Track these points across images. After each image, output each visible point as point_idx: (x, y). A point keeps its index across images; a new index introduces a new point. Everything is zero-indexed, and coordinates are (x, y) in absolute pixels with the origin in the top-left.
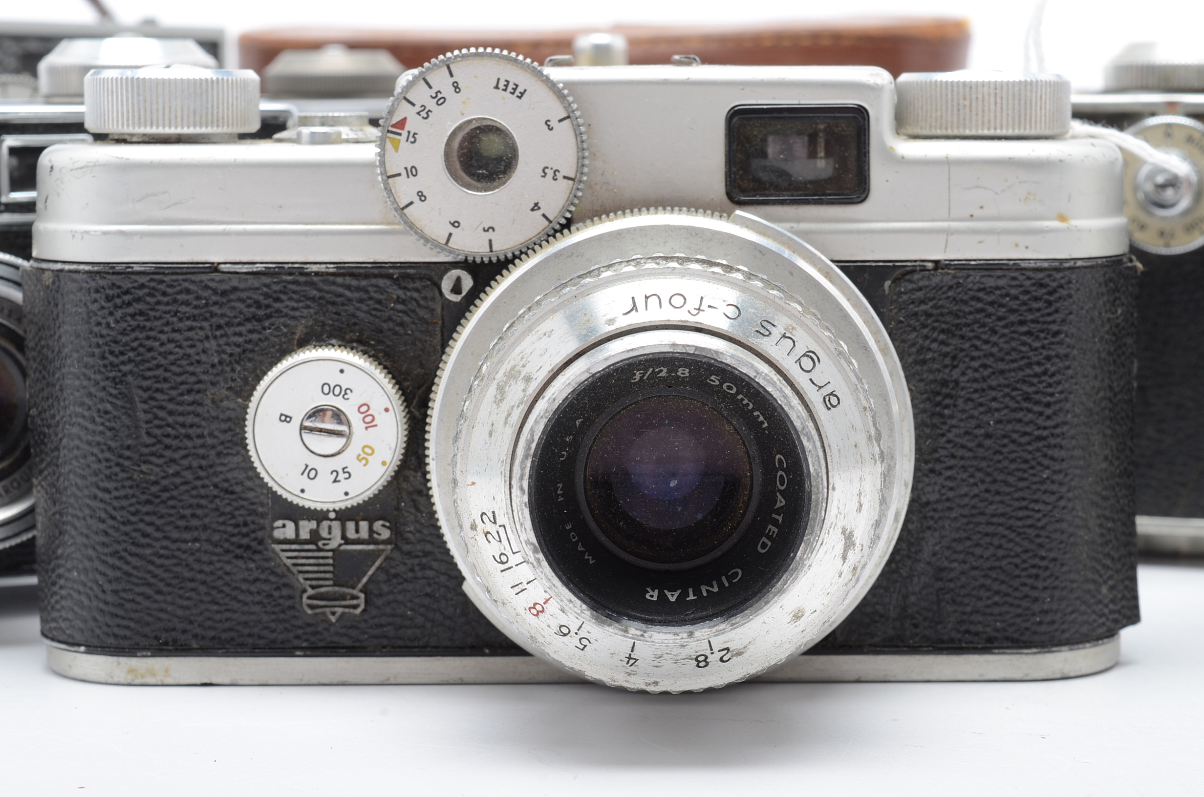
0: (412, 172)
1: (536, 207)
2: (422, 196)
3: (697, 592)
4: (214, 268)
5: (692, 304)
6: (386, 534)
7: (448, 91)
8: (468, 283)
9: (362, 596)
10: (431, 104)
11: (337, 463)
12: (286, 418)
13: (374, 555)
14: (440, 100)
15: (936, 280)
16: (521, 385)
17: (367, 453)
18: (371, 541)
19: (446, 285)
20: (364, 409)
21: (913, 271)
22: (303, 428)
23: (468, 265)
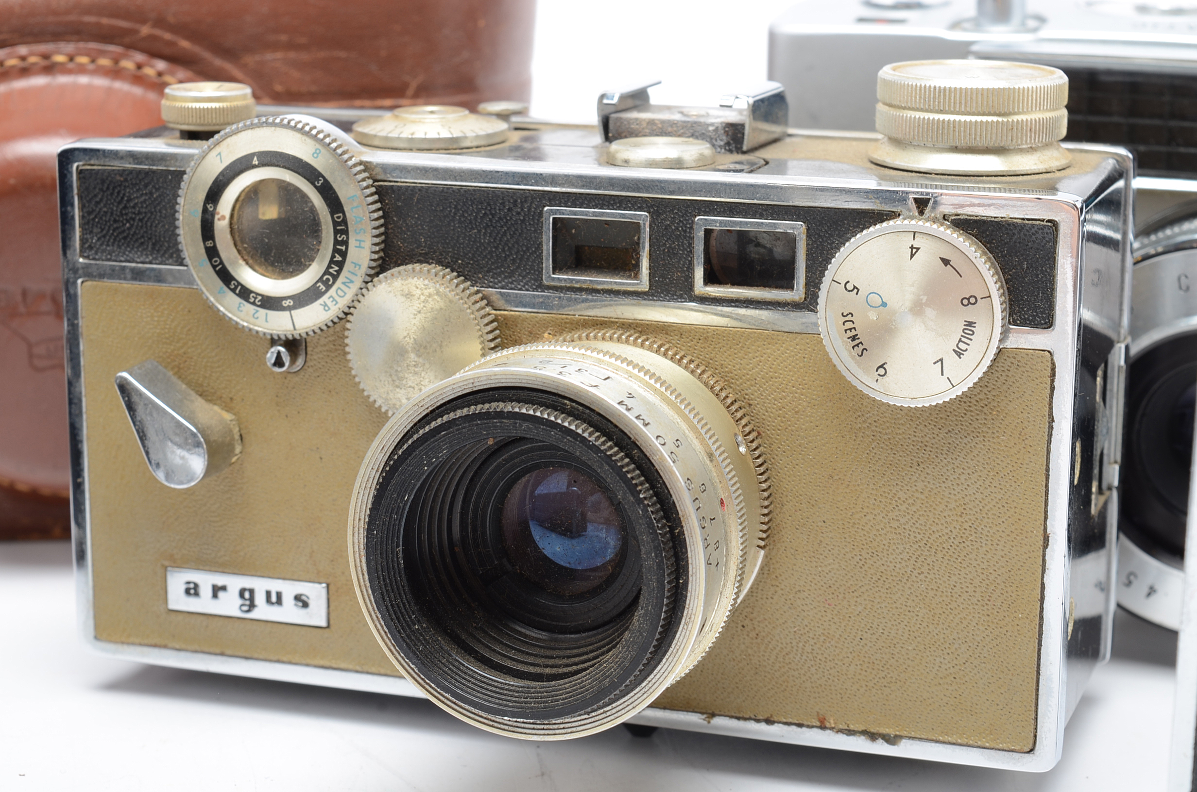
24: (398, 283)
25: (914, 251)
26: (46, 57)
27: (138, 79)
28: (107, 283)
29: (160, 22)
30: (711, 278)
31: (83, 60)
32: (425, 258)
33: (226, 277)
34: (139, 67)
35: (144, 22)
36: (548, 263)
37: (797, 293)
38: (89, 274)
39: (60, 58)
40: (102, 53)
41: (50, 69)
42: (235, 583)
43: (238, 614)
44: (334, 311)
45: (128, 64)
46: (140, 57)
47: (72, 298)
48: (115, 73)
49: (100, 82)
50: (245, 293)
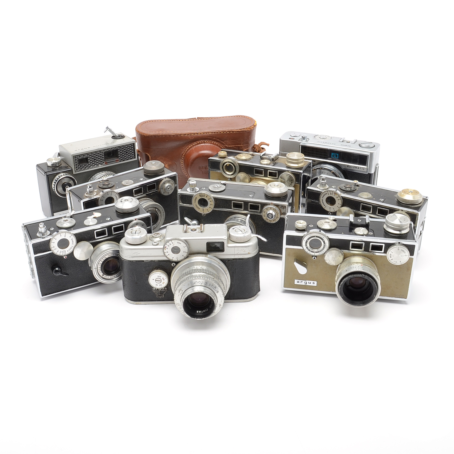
0: (167, 252)
1: (183, 256)
2: (169, 255)
3: (203, 311)
4: (143, 261)
5: (201, 283)
6: (166, 289)
7: (171, 243)
8: (175, 264)
9: (164, 296)
10: (169, 245)
11: (160, 284)
12: (153, 279)
13: (165, 291)
14: (170, 244)
15: (233, 261)
16: (181, 291)
17: (163, 283)
18: (164, 290)
19: (172, 265)
20: (163, 278)
21: (230, 260)
22: (156, 280)
23: (175, 262)
24: (241, 174)
25: (287, 176)
26: (204, 141)
27: (213, 144)
28: (213, 171)
29: (216, 138)
30: (269, 176)
31: (208, 142)
32: (243, 172)
33: (224, 172)
34: (214, 142)
35: (214, 138)
36: (254, 173)
37: (277, 177)
38: (211, 170)
39: (205, 142)
40: (210, 141)
41: (204, 143)
42: (304, 281)
43: (304, 285)
44: (235, 176)
45: (212, 142)
46: (214, 141)
47: (209, 172)
48: (211, 143)
49: (210, 144)
50: (226, 174)
